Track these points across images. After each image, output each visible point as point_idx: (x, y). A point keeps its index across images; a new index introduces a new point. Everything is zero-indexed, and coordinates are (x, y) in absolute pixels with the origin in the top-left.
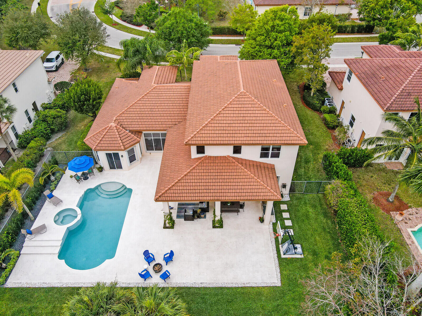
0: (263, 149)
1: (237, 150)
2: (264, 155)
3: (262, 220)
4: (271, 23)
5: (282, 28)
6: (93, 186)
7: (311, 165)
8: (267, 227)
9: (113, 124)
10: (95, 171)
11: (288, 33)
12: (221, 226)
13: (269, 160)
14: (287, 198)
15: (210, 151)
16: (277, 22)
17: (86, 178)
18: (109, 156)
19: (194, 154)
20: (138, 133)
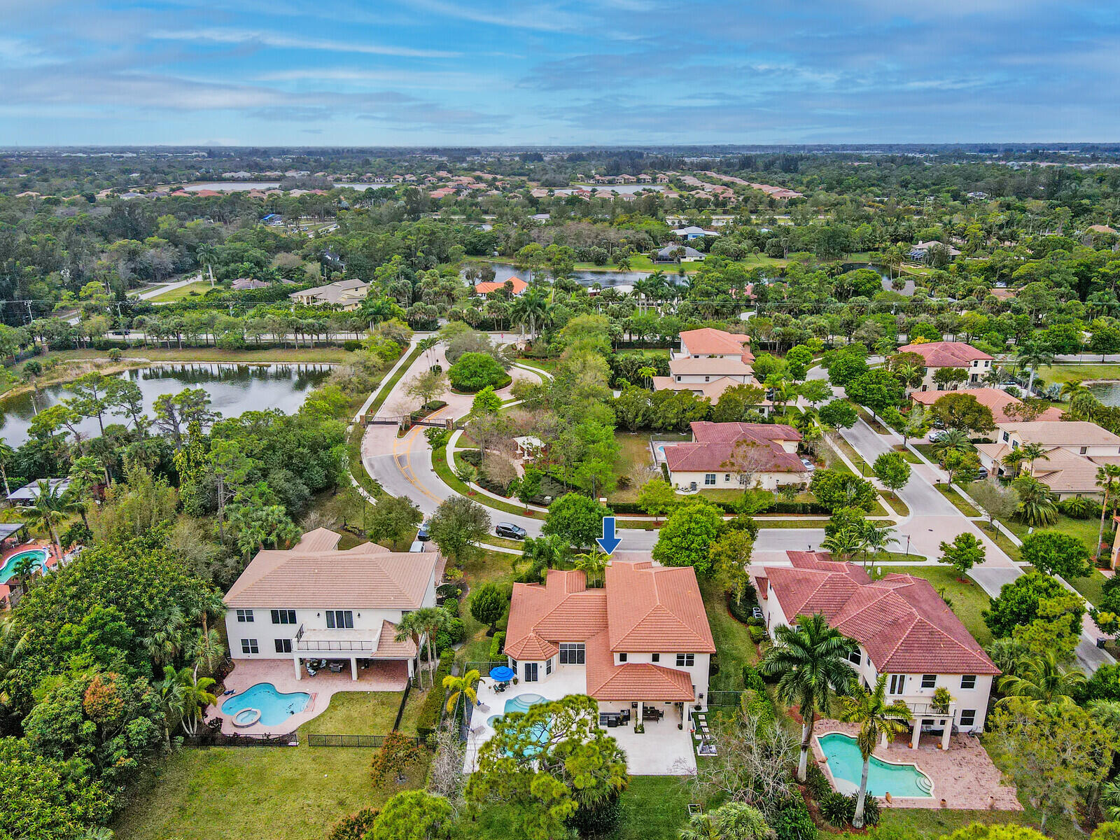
0: (678, 657)
1: (656, 658)
2: (680, 663)
3: (680, 727)
4: (686, 526)
5: (698, 531)
6: (512, 698)
7: (732, 680)
8: (686, 734)
9: (532, 634)
10: (512, 683)
11: (705, 536)
12: (643, 732)
13: (684, 669)
14: (705, 709)
15: (631, 659)
16: (693, 525)
17: (503, 690)
18: (527, 666)
19: (617, 662)
20: (556, 643)
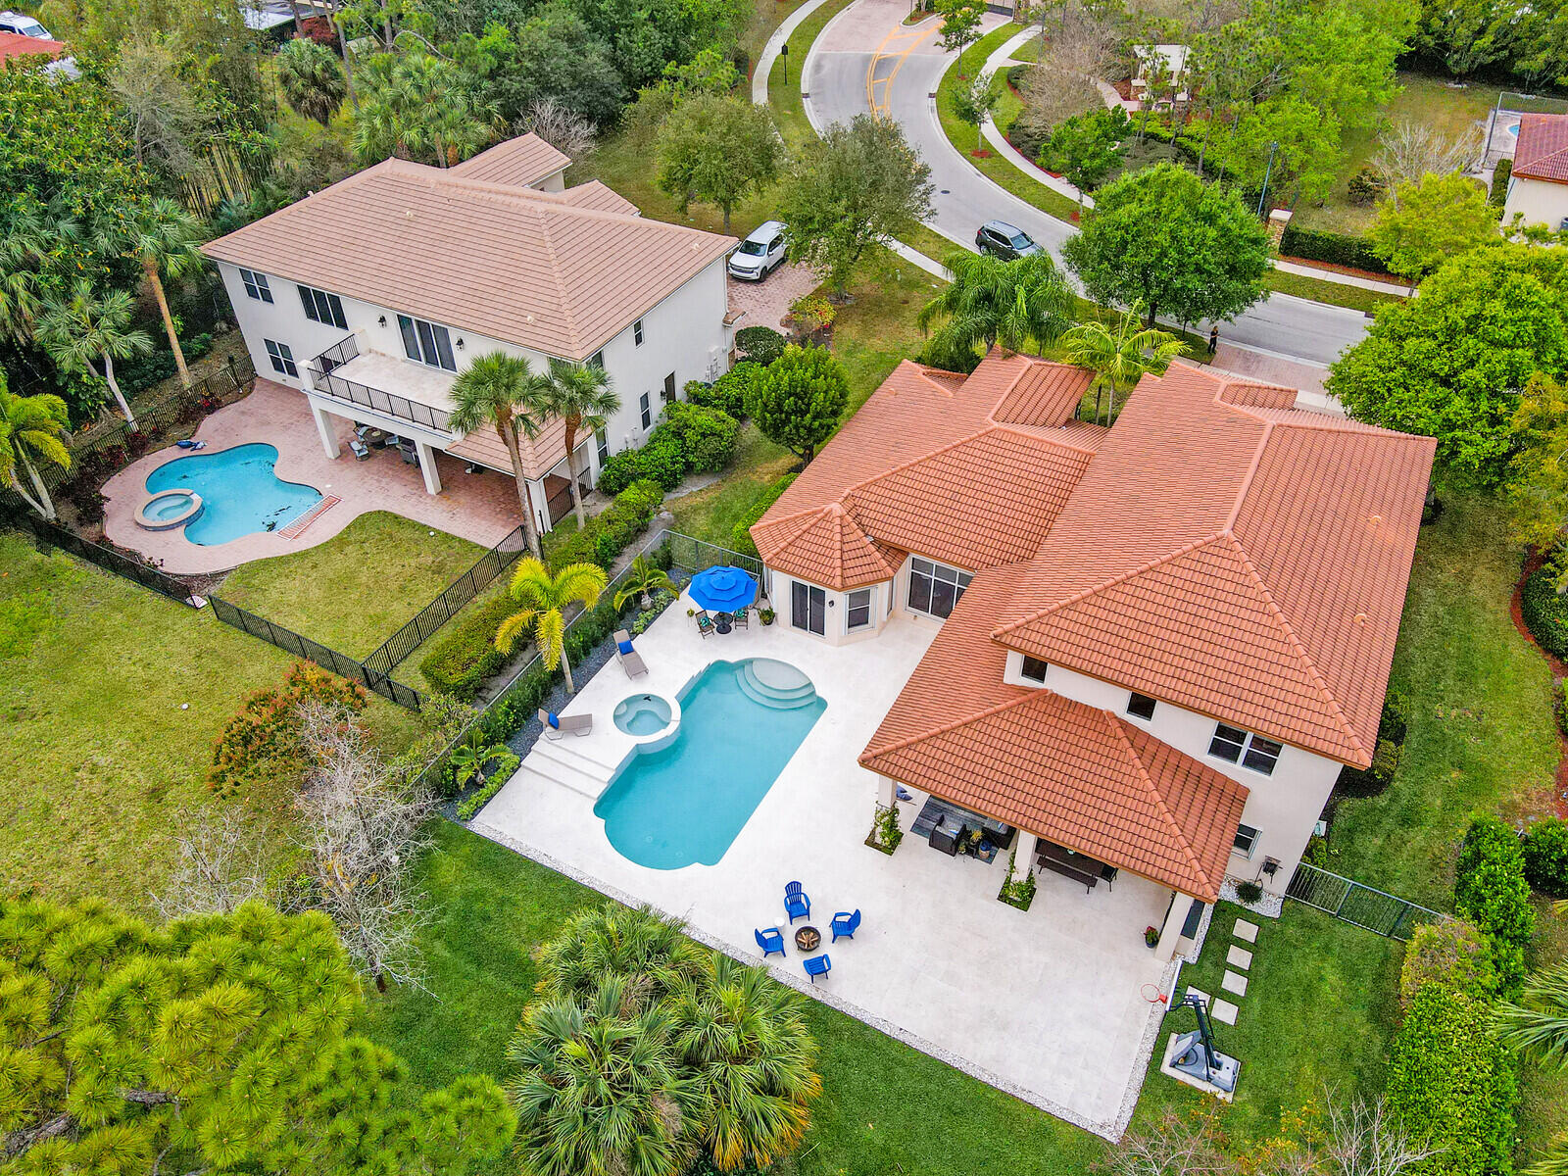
1: (1142, 705)
3: (1152, 939)
6: (732, 658)
8: (1160, 970)
9: (837, 508)
10: (753, 616)
12: (1024, 904)
13: (1234, 771)
14: (1269, 906)
15: (1059, 682)
17: (724, 629)
18: (798, 591)
19: (1013, 672)
20: (896, 552)
